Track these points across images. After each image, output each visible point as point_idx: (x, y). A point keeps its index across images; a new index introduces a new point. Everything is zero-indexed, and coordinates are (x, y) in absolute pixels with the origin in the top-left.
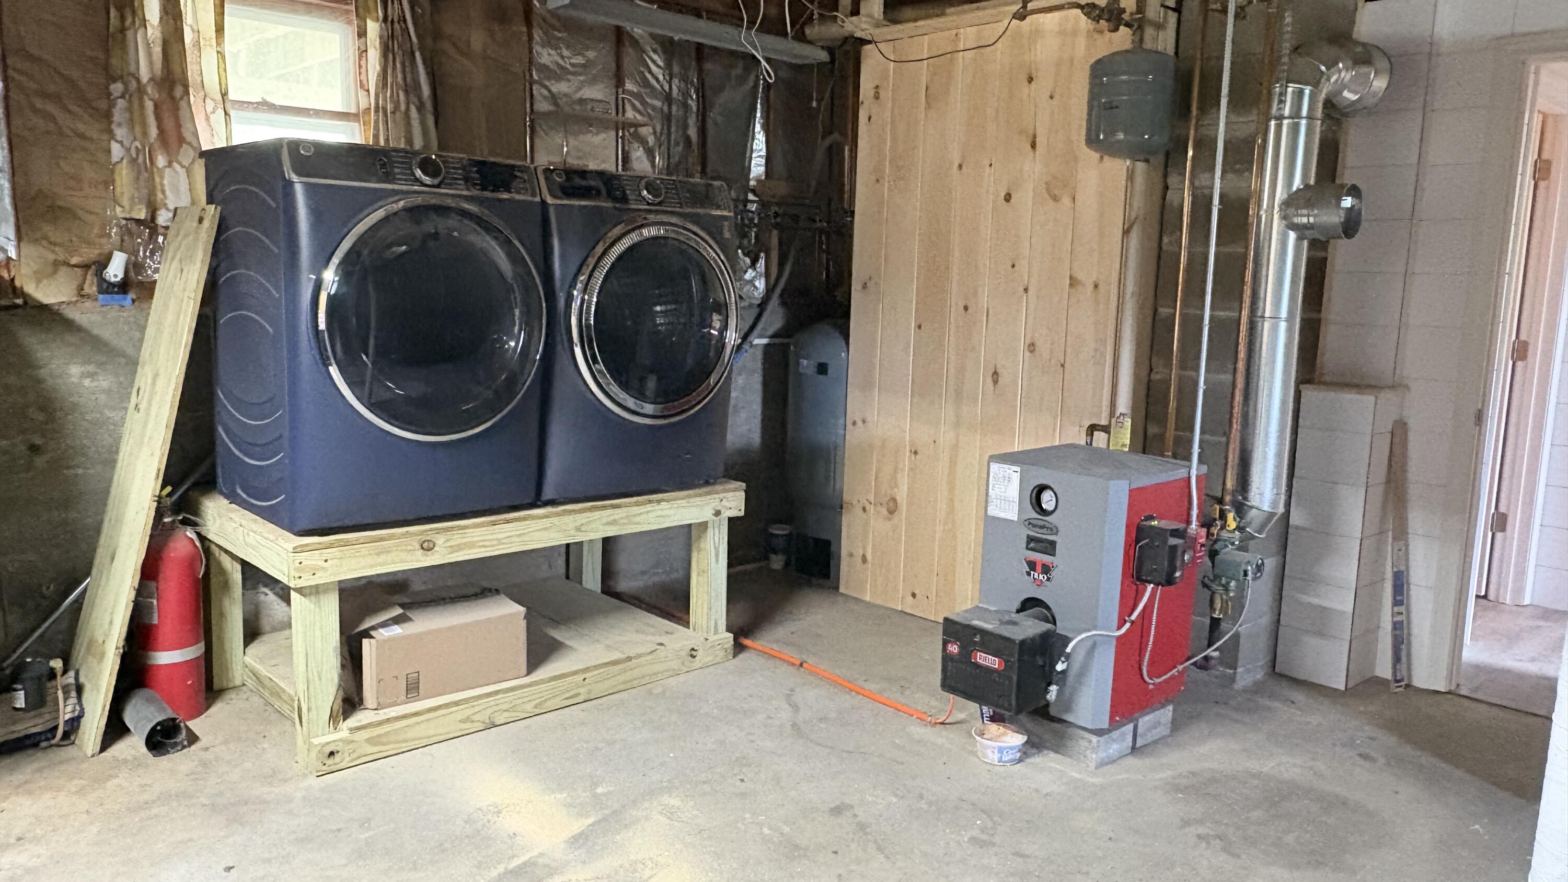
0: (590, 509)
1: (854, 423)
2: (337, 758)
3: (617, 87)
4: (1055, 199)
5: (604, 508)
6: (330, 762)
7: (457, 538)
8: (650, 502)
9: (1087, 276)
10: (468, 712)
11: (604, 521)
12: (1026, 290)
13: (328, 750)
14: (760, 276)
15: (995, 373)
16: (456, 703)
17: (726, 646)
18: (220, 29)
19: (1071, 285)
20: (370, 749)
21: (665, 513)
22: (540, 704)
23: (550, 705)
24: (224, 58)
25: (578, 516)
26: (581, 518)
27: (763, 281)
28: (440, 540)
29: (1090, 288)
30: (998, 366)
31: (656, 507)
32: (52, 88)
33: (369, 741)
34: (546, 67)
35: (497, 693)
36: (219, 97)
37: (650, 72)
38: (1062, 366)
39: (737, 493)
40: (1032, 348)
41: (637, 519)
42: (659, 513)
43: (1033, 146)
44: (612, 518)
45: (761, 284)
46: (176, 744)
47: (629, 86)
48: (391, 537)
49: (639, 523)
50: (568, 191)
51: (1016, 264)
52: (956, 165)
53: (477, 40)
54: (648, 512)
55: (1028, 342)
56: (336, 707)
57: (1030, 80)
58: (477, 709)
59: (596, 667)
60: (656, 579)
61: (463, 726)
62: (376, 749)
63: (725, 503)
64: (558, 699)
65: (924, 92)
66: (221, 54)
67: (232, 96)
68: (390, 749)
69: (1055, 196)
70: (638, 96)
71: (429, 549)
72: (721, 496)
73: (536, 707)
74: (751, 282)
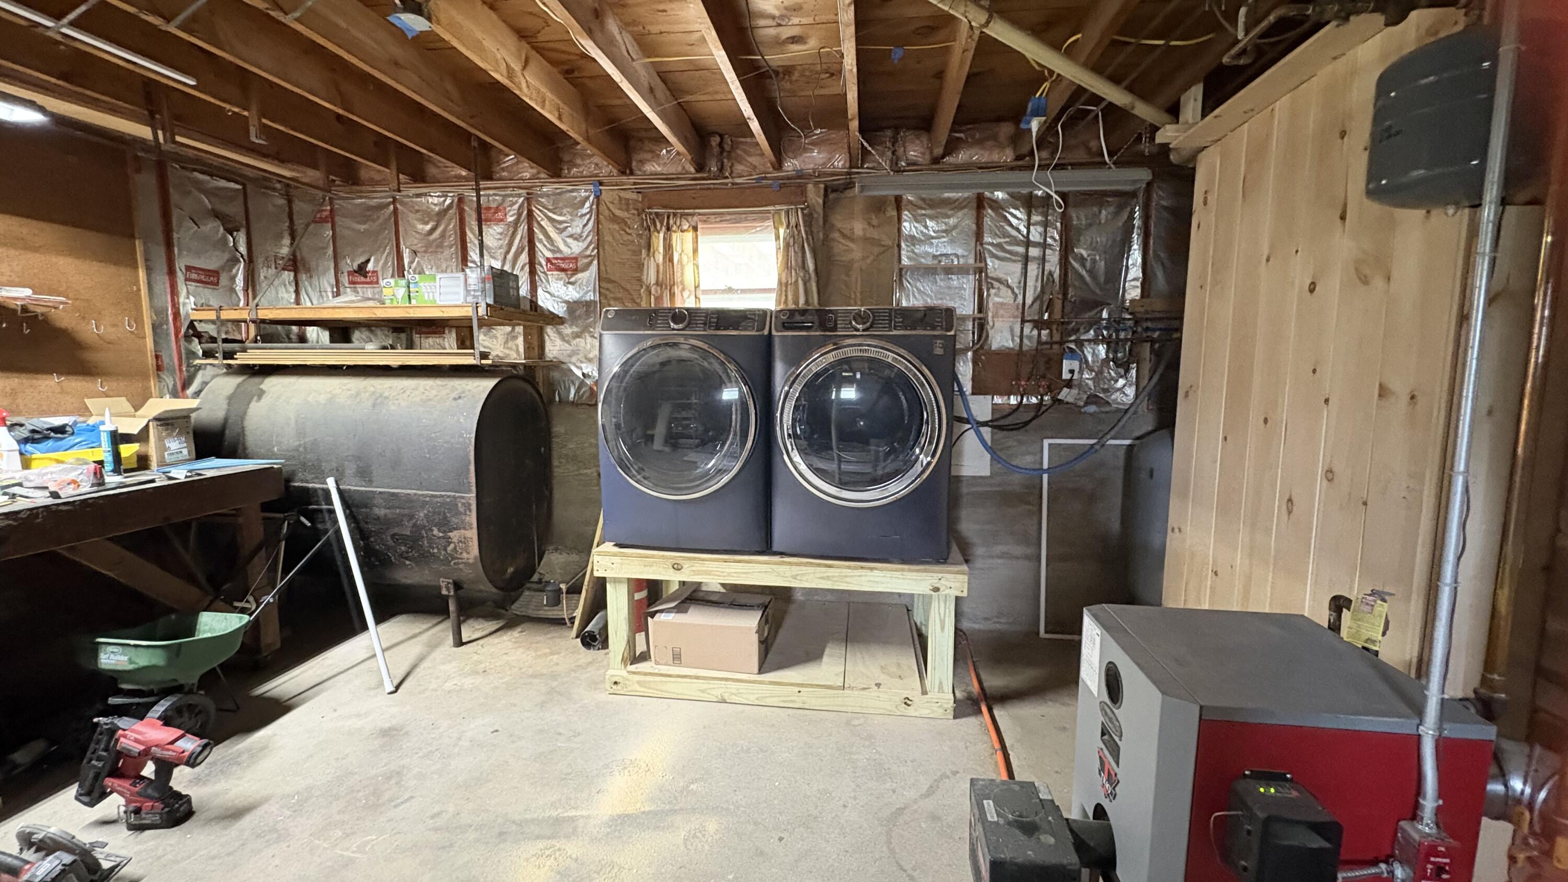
0: (806, 564)
1: (1173, 530)
2: (619, 687)
3: (977, 241)
4: (1365, 281)
5: (819, 565)
6: (615, 687)
7: (698, 566)
8: (862, 568)
9: (1400, 387)
10: (705, 686)
11: (818, 575)
12: (1327, 401)
13: (615, 679)
14: (1130, 385)
15: (1290, 500)
16: (697, 678)
17: (946, 706)
18: (695, 251)
19: (1380, 395)
20: (637, 687)
21: (877, 579)
22: (763, 698)
23: (769, 701)
24: (698, 267)
25: (794, 568)
26: (796, 570)
27: (1134, 388)
28: (686, 565)
29: (1405, 399)
30: (1294, 494)
31: (868, 573)
32: (619, 295)
33: (638, 682)
34: (913, 237)
35: (727, 679)
36: (693, 289)
37: (1011, 225)
38: (1365, 504)
39: (961, 577)
40: (1330, 476)
41: (848, 579)
42: (872, 579)
43: (1343, 218)
44: (825, 575)
45: (1131, 391)
46: (594, 646)
47: (987, 239)
48: (653, 557)
49: (847, 583)
50: (786, 326)
51: (1318, 370)
52: (1265, 257)
53: (859, 227)
54: (860, 576)
55: (1326, 468)
56: (626, 655)
57: (1343, 134)
58: (711, 686)
59: (812, 686)
60: (998, 626)
61: (702, 694)
62: (642, 689)
63: (942, 581)
64: (776, 699)
65: (1241, 185)
66: (697, 266)
67: (703, 287)
68: (650, 692)
69: (1366, 277)
70: (999, 246)
71: (679, 570)
72: (940, 575)
73: (757, 699)
74: (1120, 390)
